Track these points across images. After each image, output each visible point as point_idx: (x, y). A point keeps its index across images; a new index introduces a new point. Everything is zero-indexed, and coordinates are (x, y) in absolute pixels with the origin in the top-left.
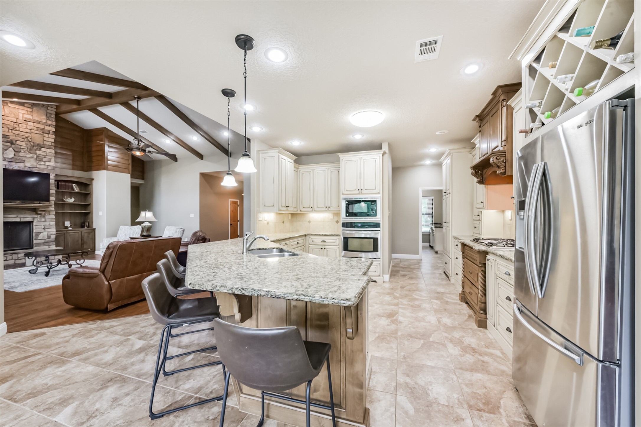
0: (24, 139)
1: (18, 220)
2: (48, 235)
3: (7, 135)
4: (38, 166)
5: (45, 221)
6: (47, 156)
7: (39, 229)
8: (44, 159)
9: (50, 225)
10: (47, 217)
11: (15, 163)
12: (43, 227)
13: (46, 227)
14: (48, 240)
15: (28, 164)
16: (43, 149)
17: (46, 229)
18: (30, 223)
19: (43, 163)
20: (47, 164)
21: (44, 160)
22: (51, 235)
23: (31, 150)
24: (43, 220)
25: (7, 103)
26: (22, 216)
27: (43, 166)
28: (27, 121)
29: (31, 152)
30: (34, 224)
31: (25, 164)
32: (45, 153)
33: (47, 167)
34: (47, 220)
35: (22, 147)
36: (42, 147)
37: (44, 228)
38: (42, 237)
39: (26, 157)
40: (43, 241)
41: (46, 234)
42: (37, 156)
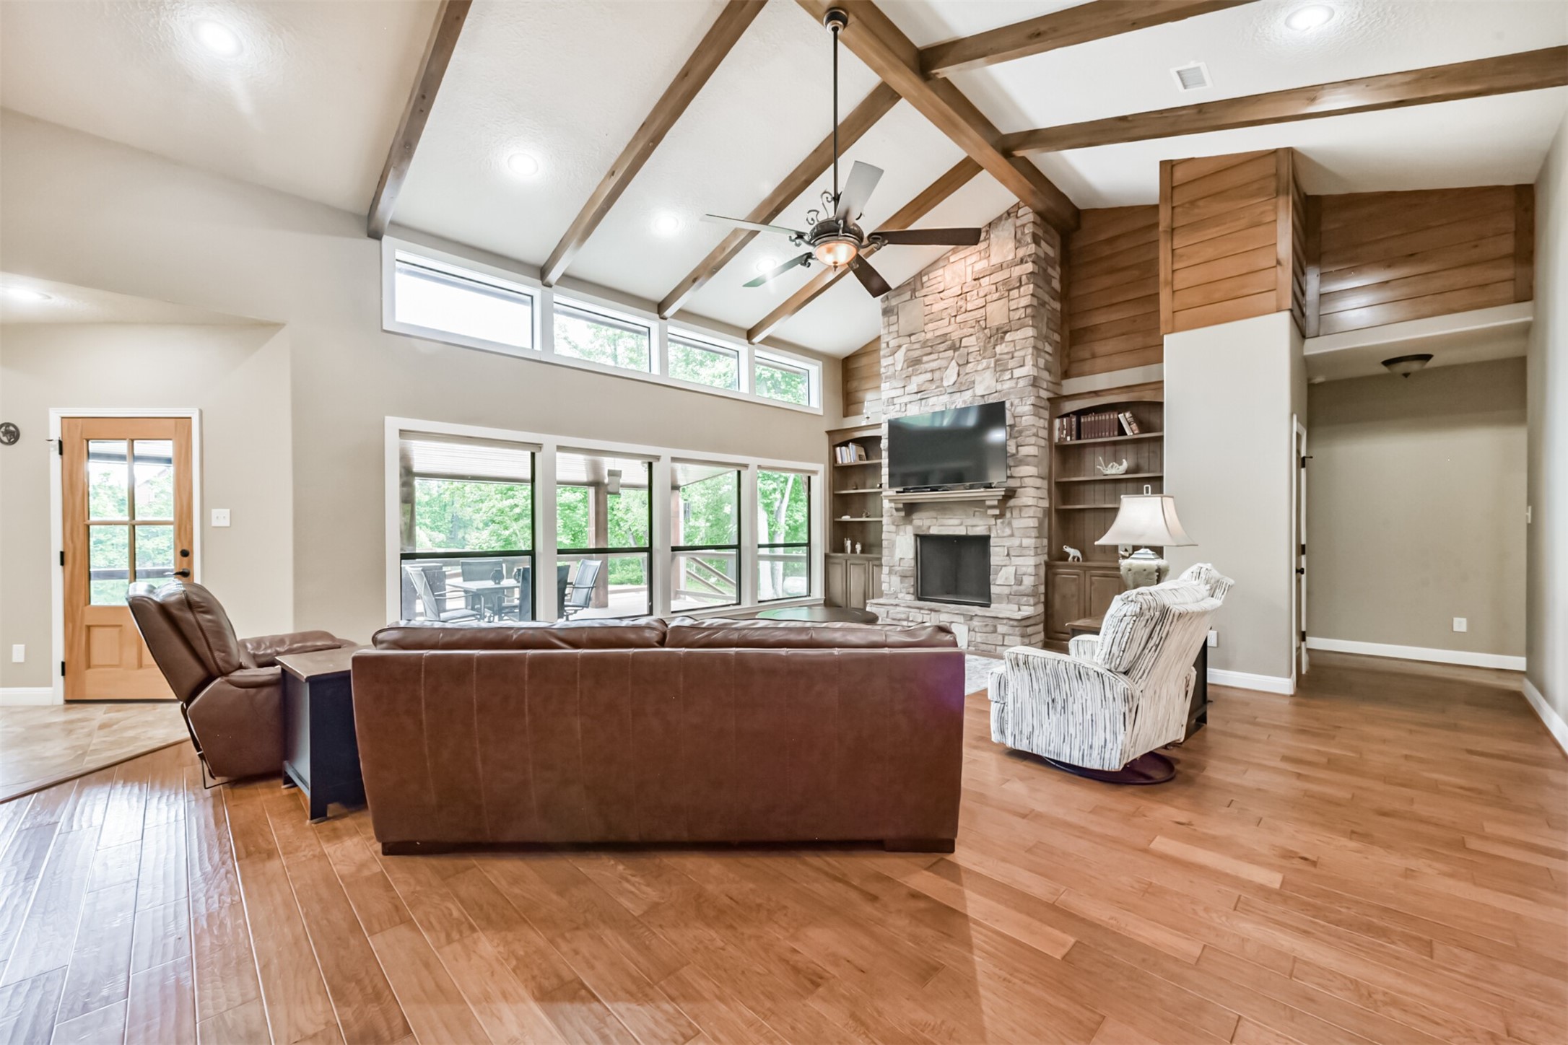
0: (974, 327)
1: (961, 531)
2: (1016, 574)
3: (947, 334)
4: (999, 387)
5: (1012, 535)
6: (1016, 350)
7: (1000, 556)
8: (1010, 361)
9: (1021, 546)
10: (1017, 523)
11: (959, 393)
12: (1006, 553)
13: (1012, 553)
14: (1015, 588)
15: (980, 390)
16: (1008, 337)
17: (1012, 558)
18: (983, 541)
19: (1007, 375)
20: (1017, 373)
21: (1011, 364)
22: (1024, 575)
23: (985, 349)
24: (1008, 531)
25: (948, 258)
26: (970, 521)
27: (1008, 382)
28: (978, 279)
29: (986, 354)
30: (992, 542)
31: (974, 391)
32: (1012, 344)
33: (1017, 383)
34: (1016, 533)
35: (971, 350)
36: (1006, 333)
37: (1008, 555)
38: (1003, 579)
39: (976, 371)
40: (1006, 590)
41: (1011, 570)
42: (996, 361)
